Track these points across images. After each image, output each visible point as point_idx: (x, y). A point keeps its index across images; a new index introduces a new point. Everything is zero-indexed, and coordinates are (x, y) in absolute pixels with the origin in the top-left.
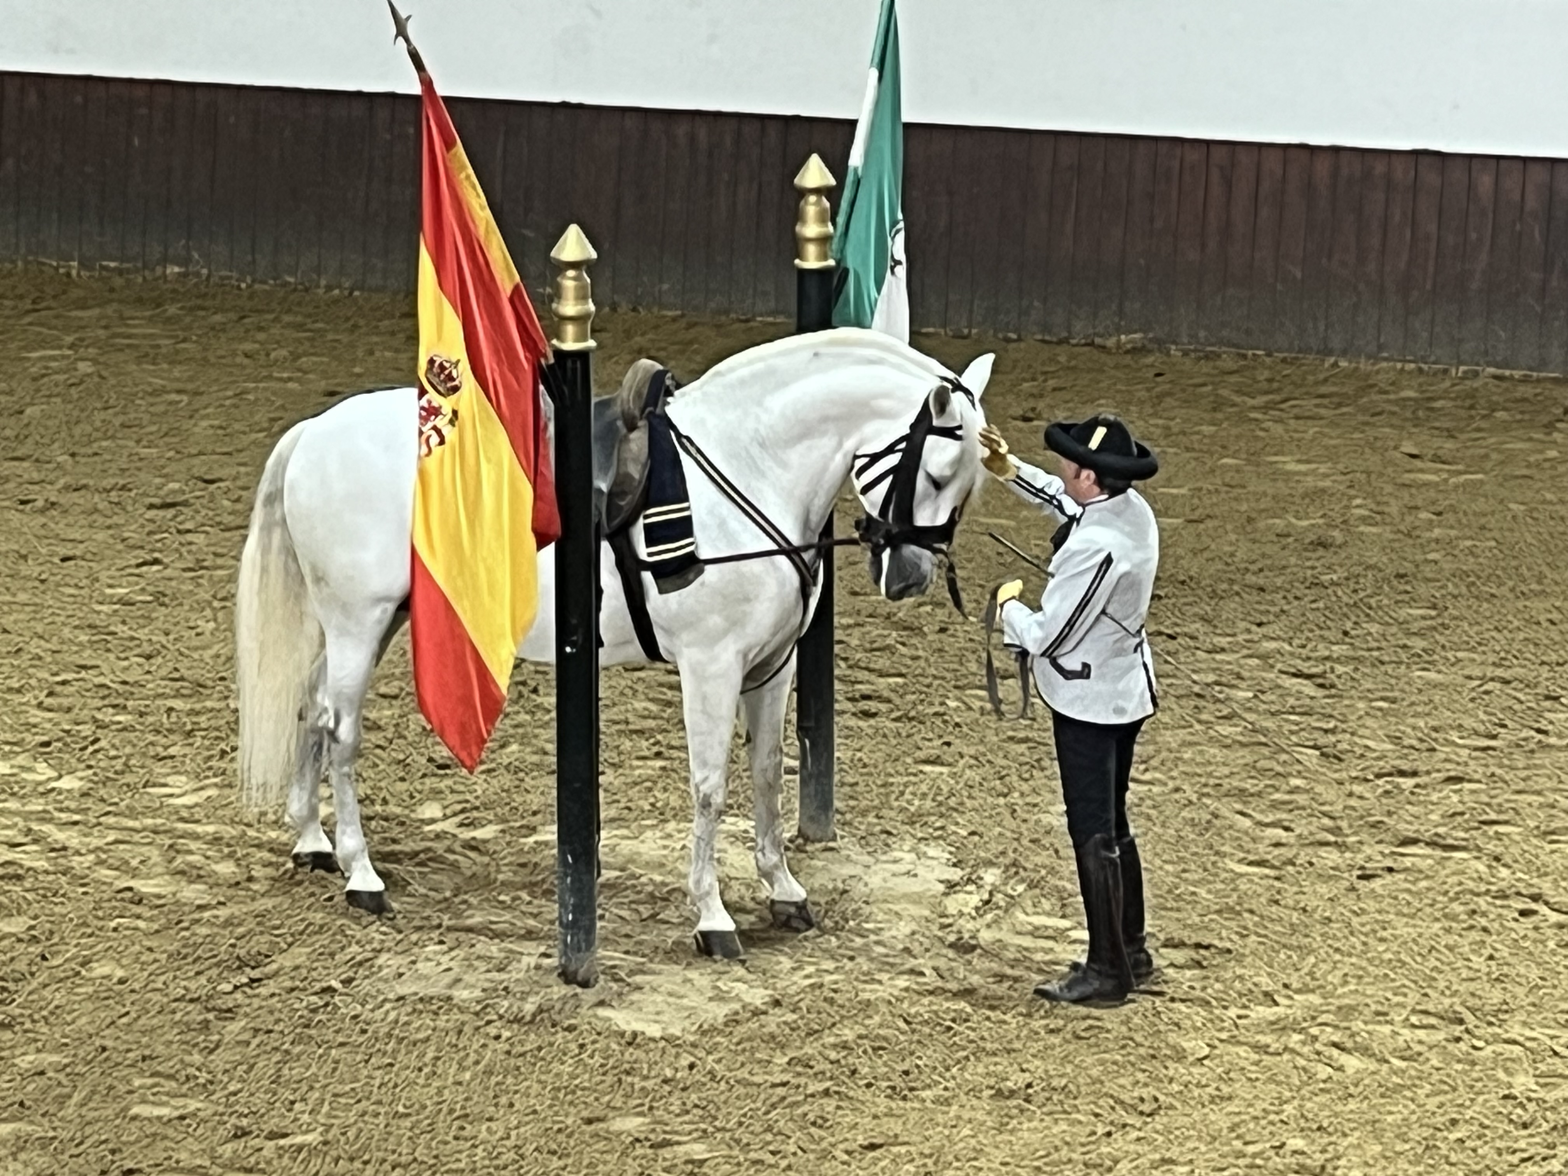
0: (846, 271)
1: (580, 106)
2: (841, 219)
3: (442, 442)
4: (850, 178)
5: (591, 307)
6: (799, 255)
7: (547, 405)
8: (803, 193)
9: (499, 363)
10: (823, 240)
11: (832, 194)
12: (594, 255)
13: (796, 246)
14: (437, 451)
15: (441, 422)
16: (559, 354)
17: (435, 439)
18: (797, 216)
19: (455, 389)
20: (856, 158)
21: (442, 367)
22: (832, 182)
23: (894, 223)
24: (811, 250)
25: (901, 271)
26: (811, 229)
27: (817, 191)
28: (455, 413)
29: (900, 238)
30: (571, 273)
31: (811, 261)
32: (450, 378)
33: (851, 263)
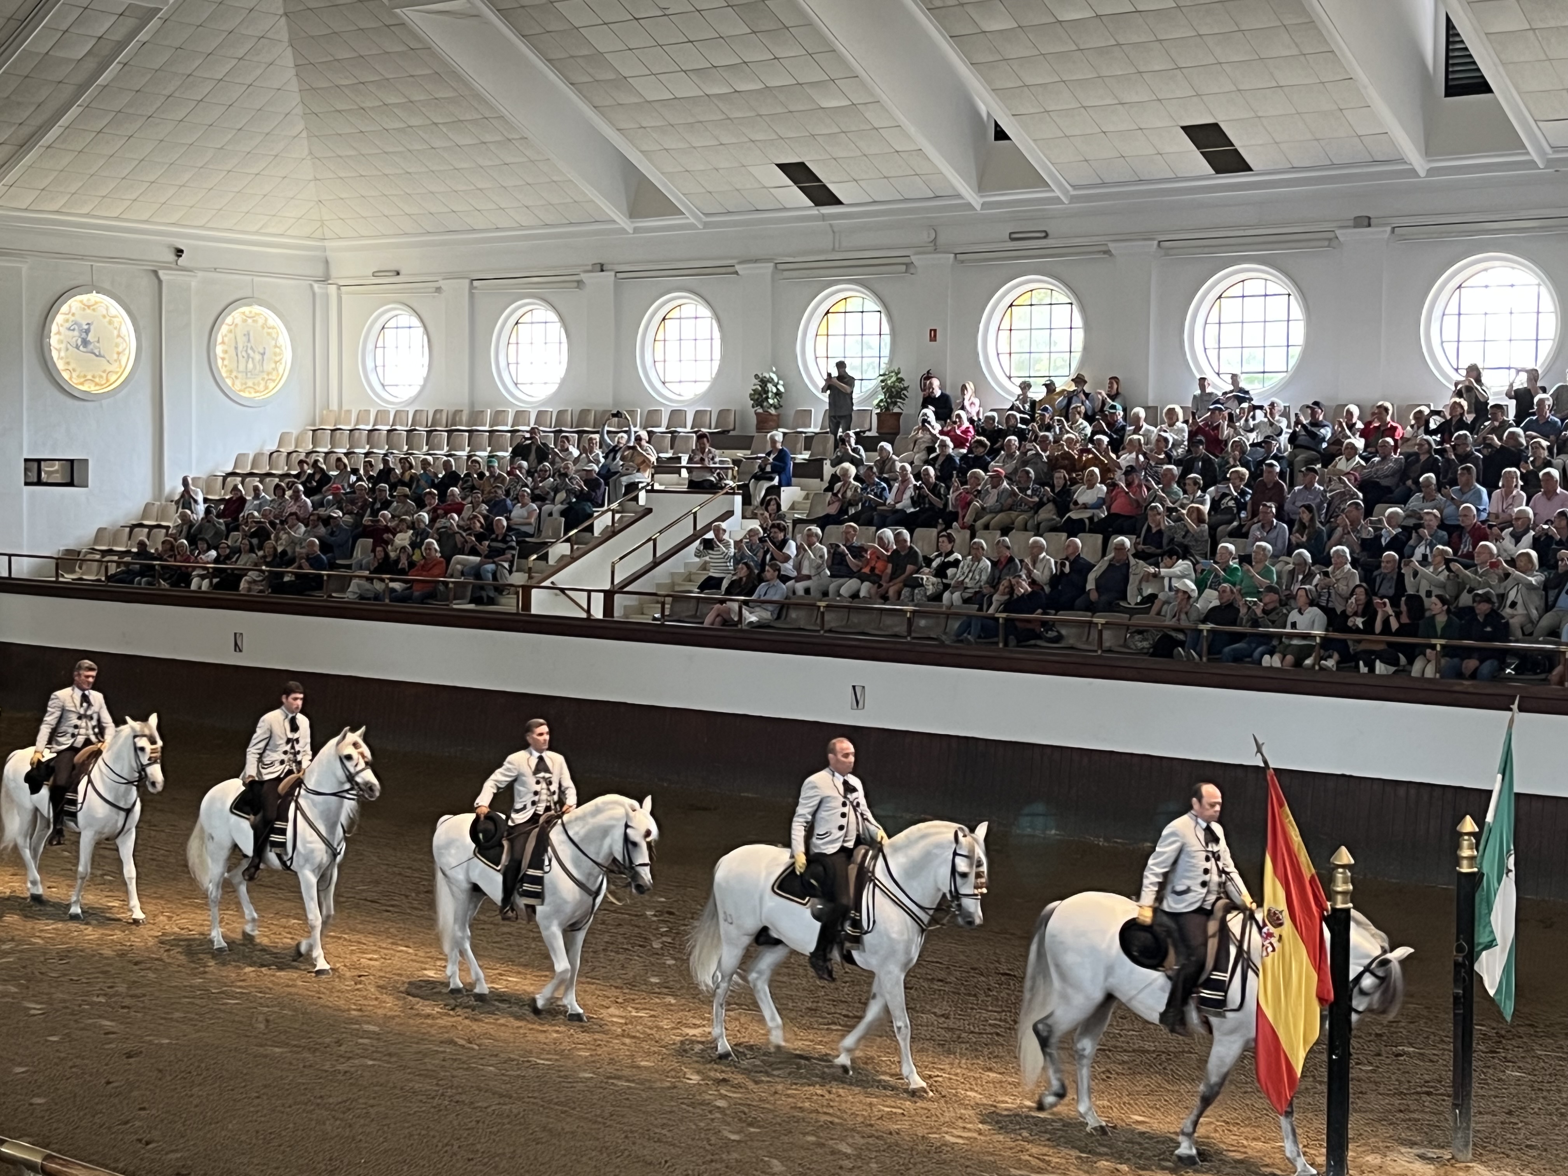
0: (1483, 874)
1: (1351, 776)
2: (1481, 848)
3: (1274, 950)
4: (1486, 828)
5: (1351, 887)
6: (1458, 864)
7: (1327, 934)
8: (1462, 834)
9: (1303, 912)
10: (1471, 858)
11: (1477, 836)
12: (1353, 862)
13: (1457, 861)
14: (1271, 954)
15: (1274, 940)
16: (1334, 910)
17: (1270, 949)
18: (1458, 846)
19: (1281, 925)
20: (1489, 818)
21: (1275, 914)
22: (1477, 830)
23: (1509, 851)
24: (1465, 863)
25: (1512, 875)
26: (1466, 852)
27: (1469, 834)
28: (1280, 936)
29: (1512, 859)
30: (1340, 870)
31: (1465, 869)
32: (1278, 919)
33: (1485, 871)
